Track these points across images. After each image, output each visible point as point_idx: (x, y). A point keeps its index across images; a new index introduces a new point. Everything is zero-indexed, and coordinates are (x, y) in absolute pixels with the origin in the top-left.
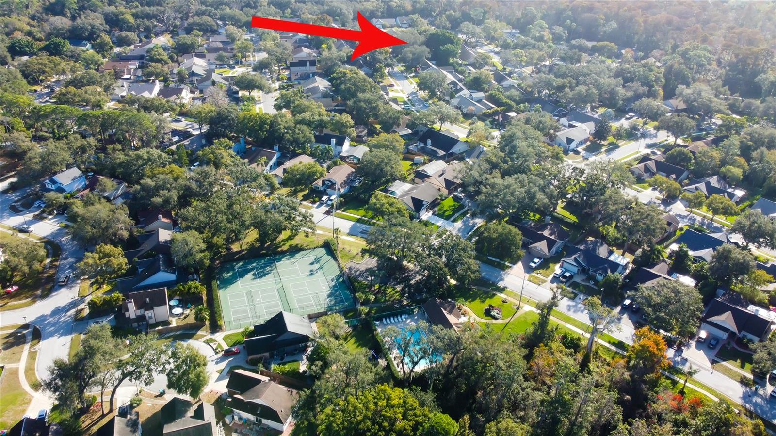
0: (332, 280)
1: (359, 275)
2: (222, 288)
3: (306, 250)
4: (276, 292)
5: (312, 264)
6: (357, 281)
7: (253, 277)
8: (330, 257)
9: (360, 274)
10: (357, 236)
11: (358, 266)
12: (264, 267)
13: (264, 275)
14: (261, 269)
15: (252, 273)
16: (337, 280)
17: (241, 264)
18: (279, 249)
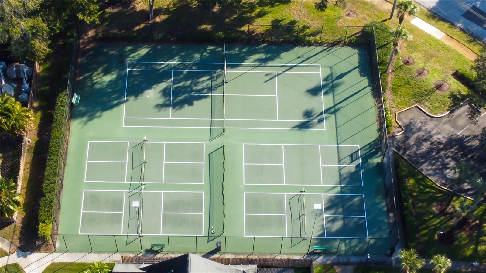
0: (352, 157)
1: (426, 156)
2: (82, 115)
3: (309, 44)
4: (204, 163)
5: (314, 92)
6: (414, 173)
7: (161, 101)
8: (365, 82)
9: (430, 150)
10: (453, 25)
11: (430, 125)
12: (194, 76)
13: (189, 101)
14: (186, 78)
15: (163, 85)
16: (366, 158)
17: (143, 51)
18: (245, 28)
